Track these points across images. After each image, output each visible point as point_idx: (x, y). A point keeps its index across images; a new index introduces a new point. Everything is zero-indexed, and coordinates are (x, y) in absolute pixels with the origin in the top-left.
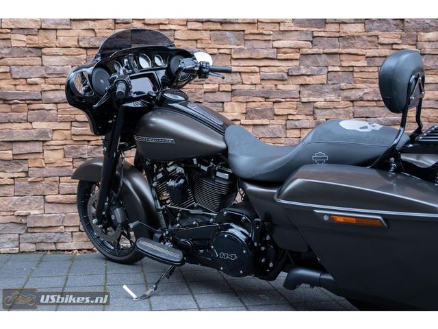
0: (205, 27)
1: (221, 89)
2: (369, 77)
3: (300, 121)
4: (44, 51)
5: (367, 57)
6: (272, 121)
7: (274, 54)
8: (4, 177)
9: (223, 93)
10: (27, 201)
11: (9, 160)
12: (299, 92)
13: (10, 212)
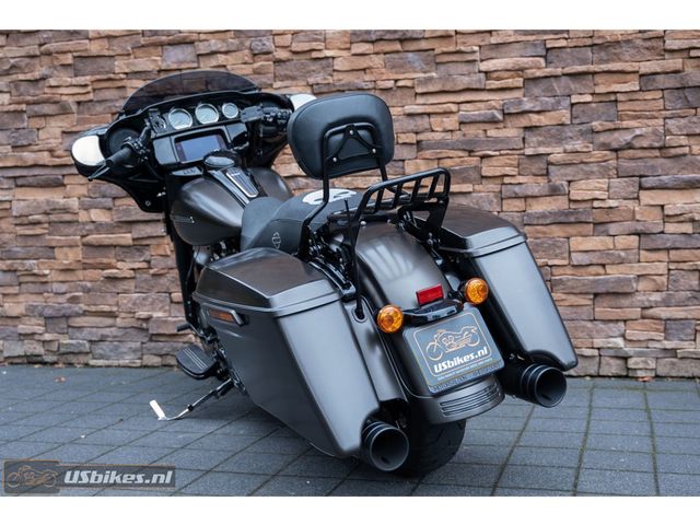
0: (377, 50)
2: (647, 108)
3: (524, 186)
5: (641, 76)
6: (477, 187)
7: (480, 81)
8: (124, 268)
9: (404, 147)
10: (150, 300)
11: (128, 247)
12: (524, 139)
13: (130, 312)
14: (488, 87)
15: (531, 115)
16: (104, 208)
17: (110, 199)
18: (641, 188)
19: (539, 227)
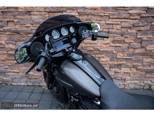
1: (104, 31)
3: (135, 46)
4: (31, 13)
6: (123, 45)
7: (128, 16)
9: (104, 32)
12: (137, 33)
13: (23, 72)
14: (130, 18)
15: (141, 27)
16: (13, 44)
17: (15, 42)
19: (137, 56)
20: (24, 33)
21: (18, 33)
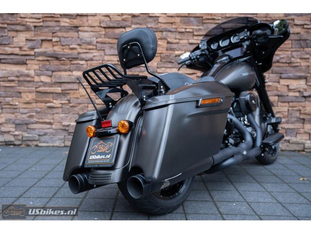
2: (285, 47)
8: (57, 103)
10: (69, 117)
11: (59, 94)
16: (47, 76)
17: (50, 72)
18: (281, 78)
20: (66, 58)
21: (57, 59)
